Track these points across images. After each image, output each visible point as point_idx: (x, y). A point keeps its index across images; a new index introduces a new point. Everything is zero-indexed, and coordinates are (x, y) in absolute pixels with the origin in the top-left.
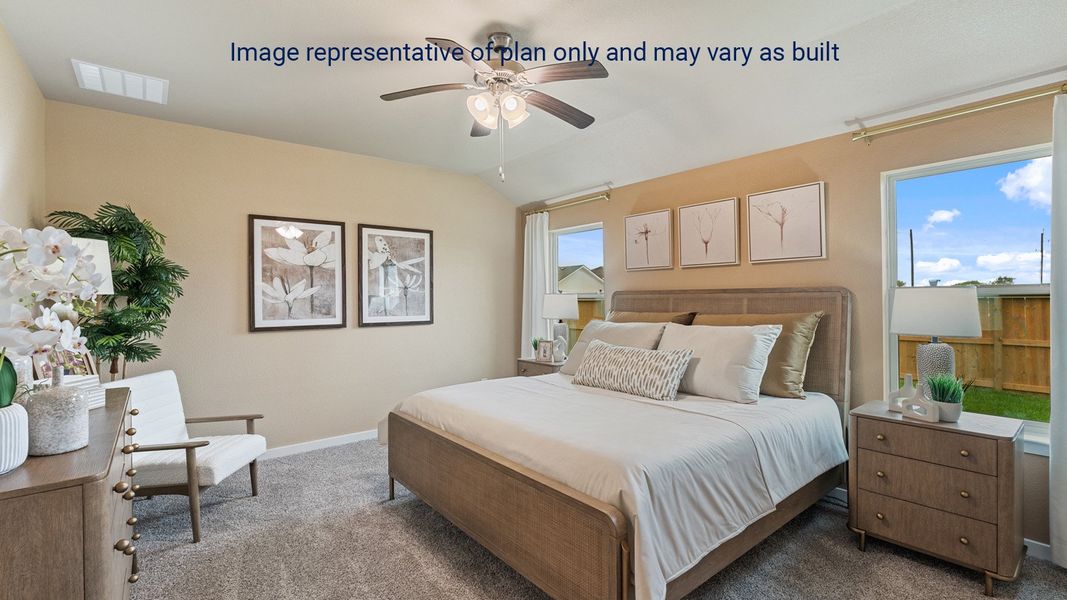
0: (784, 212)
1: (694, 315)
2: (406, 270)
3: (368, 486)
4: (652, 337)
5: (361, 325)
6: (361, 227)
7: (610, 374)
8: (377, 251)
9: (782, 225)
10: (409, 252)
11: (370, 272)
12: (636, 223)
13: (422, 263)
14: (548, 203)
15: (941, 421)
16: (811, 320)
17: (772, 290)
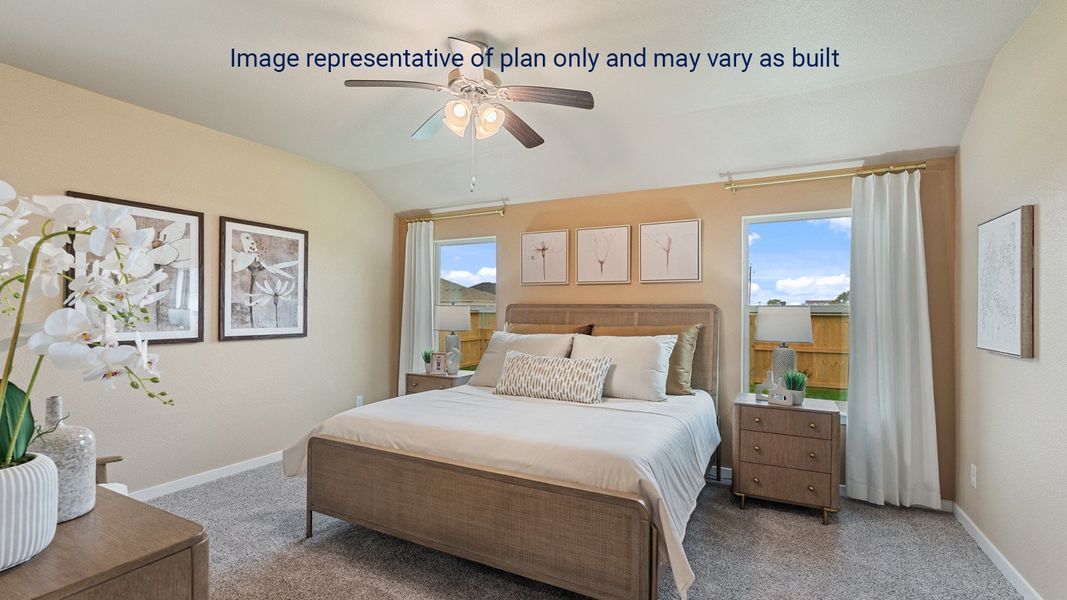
0: (670, 241)
1: (591, 326)
2: (277, 275)
3: (268, 527)
4: (565, 347)
5: (221, 337)
6: (223, 220)
7: (538, 382)
8: (242, 250)
9: (668, 252)
10: (281, 254)
11: (233, 275)
12: (533, 240)
13: (296, 267)
14: (432, 212)
15: (794, 405)
16: (694, 331)
17: (659, 306)
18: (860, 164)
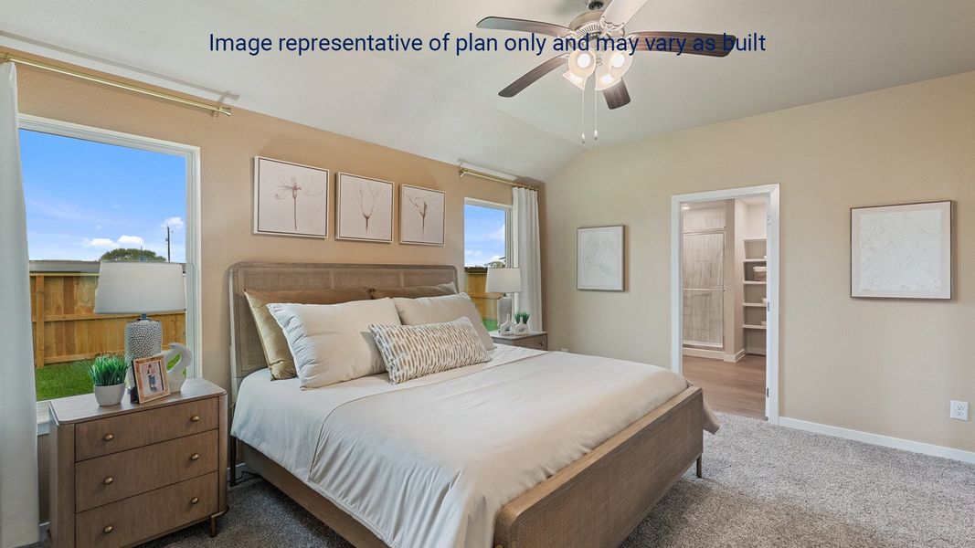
0: (425, 207)
9: (424, 216)
12: (276, 171)
18: (513, 178)
